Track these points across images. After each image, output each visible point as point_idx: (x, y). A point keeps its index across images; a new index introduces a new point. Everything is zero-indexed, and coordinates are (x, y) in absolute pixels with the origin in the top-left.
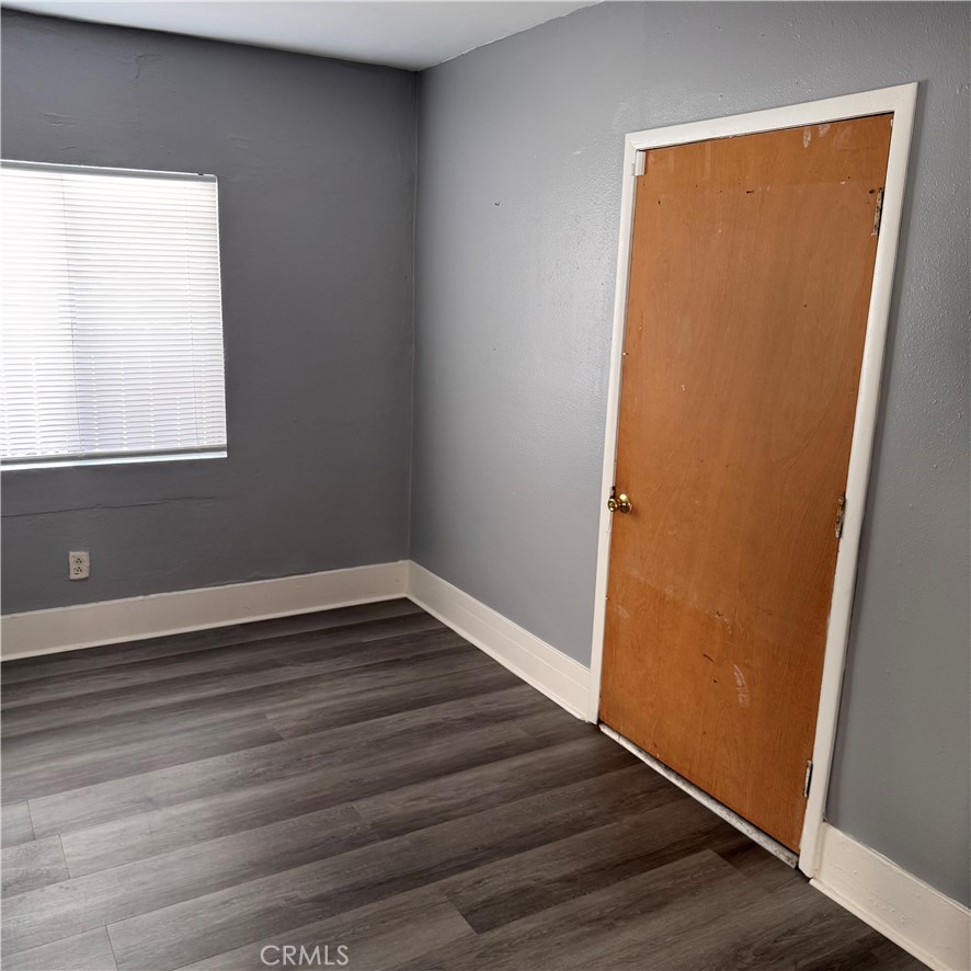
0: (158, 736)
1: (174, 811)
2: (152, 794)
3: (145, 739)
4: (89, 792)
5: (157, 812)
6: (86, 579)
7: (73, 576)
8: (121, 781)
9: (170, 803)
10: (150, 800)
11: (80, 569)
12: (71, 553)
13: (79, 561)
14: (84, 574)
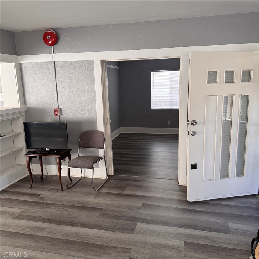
7: (168, 124)
14: (170, 124)
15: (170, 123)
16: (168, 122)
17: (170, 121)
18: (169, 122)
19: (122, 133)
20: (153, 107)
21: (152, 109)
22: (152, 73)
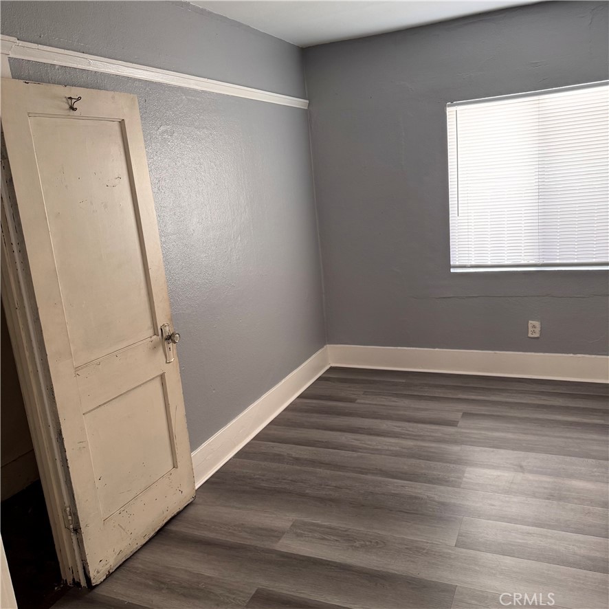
0: (547, 436)
1: (530, 477)
2: (524, 464)
3: (538, 435)
4: (493, 451)
5: (521, 474)
6: (537, 338)
7: (530, 335)
8: (511, 452)
9: (531, 472)
10: (521, 467)
11: (534, 332)
12: (530, 322)
13: (534, 327)
14: (537, 335)
15: (538, 330)
16: (530, 329)
17: (537, 324)
18: (534, 328)
19: (332, 369)
20: (457, 263)
21: (452, 270)
22: (451, 111)
